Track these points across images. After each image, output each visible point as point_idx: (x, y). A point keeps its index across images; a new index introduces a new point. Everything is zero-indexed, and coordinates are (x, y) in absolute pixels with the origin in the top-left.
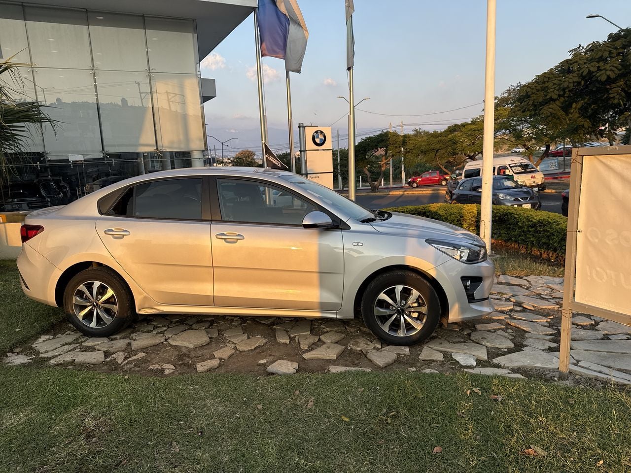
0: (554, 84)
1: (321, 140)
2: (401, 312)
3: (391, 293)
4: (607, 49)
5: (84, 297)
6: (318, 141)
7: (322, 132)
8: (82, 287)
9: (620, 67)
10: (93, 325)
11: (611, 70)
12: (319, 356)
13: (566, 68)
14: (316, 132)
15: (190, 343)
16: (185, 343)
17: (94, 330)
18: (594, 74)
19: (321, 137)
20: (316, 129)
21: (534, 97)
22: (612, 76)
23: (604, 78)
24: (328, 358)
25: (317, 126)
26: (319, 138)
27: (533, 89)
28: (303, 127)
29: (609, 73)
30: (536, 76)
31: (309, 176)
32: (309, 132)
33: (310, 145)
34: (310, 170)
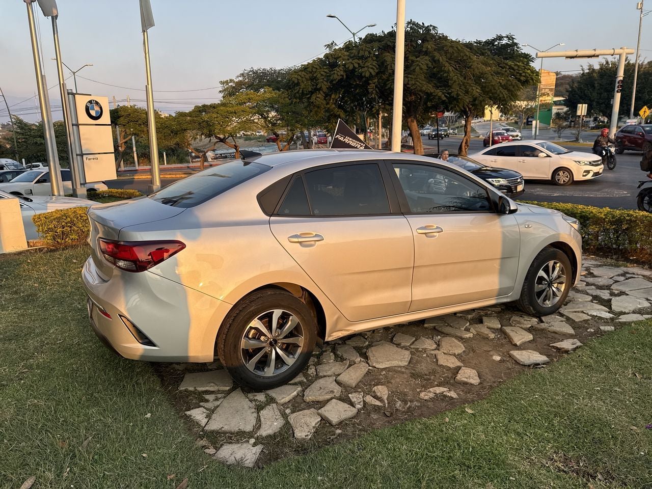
0: (322, 75)
1: (97, 112)
2: (550, 284)
3: (546, 270)
4: (367, 49)
5: (250, 336)
6: (93, 113)
7: (97, 103)
8: (255, 323)
9: (377, 66)
10: (270, 372)
11: (372, 68)
12: (523, 340)
13: (330, 61)
14: (90, 102)
15: (401, 361)
16: (393, 362)
17: (271, 380)
18: (357, 70)
19: (97, 108)
20: (89, 98)
21: (302, 86)
22: (373, 74)
23: (367, 75)
24: (528, 340)
25: (90, 95)
26: (94, 109)
27: (302, 77)
28: (74, 95)
29: (371, 70)
30: (302, 65)
31: (85, 157)
32: (81, 102)
33: (83, 118)
34: (87, 150)
